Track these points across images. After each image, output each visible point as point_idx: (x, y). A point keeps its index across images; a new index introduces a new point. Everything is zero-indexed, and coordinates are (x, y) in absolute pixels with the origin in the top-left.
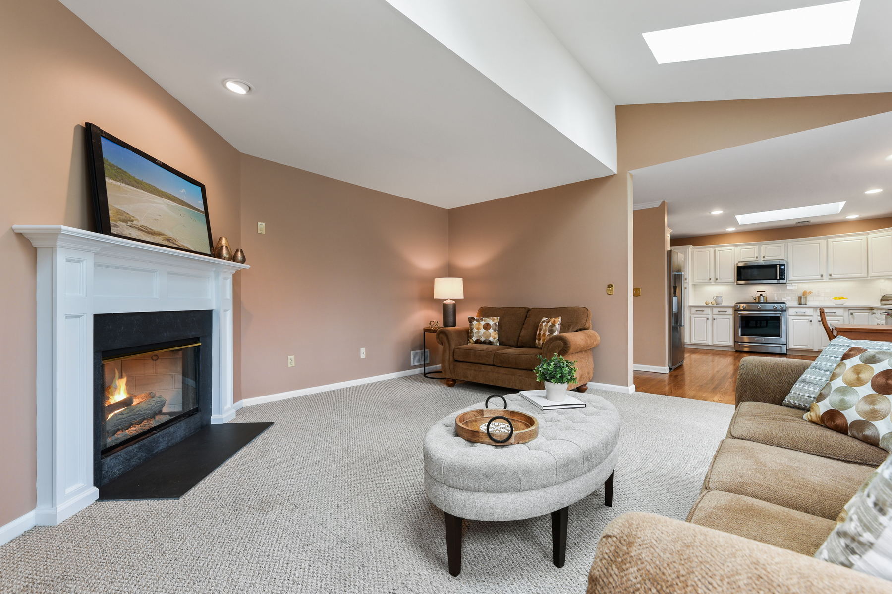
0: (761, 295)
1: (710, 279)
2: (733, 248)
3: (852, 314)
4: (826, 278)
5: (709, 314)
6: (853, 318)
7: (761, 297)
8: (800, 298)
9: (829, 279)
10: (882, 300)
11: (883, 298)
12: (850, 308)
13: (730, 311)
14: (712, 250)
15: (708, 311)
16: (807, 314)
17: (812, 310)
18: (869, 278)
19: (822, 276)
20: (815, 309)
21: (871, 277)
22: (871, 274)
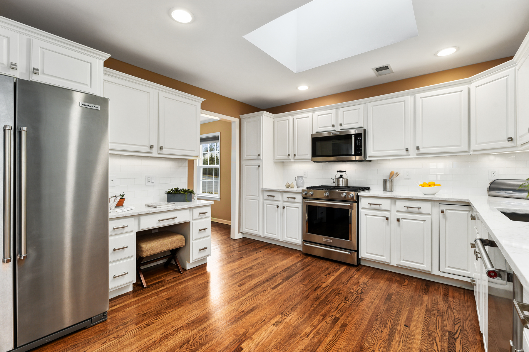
0: (341, 176)
1: (289, 155)
2: (310, 114)
3: (443, 212)
4: (413, 152)
5: (279, 201)
6: (445, 218)
7: (341, 179)
8: (385, 181)
9: (418, 154)
10: (490, 189)
11: (493, 186)
12: (441, 202)
13: (299, 198)
14: (291, 118)
15: (278, 196)
16: (383, 207)
17: (389, 201)
18: (471, 153)
19: (407, 150)
20: (393, 201)
21: (474, 151)
22: (474, 147)
